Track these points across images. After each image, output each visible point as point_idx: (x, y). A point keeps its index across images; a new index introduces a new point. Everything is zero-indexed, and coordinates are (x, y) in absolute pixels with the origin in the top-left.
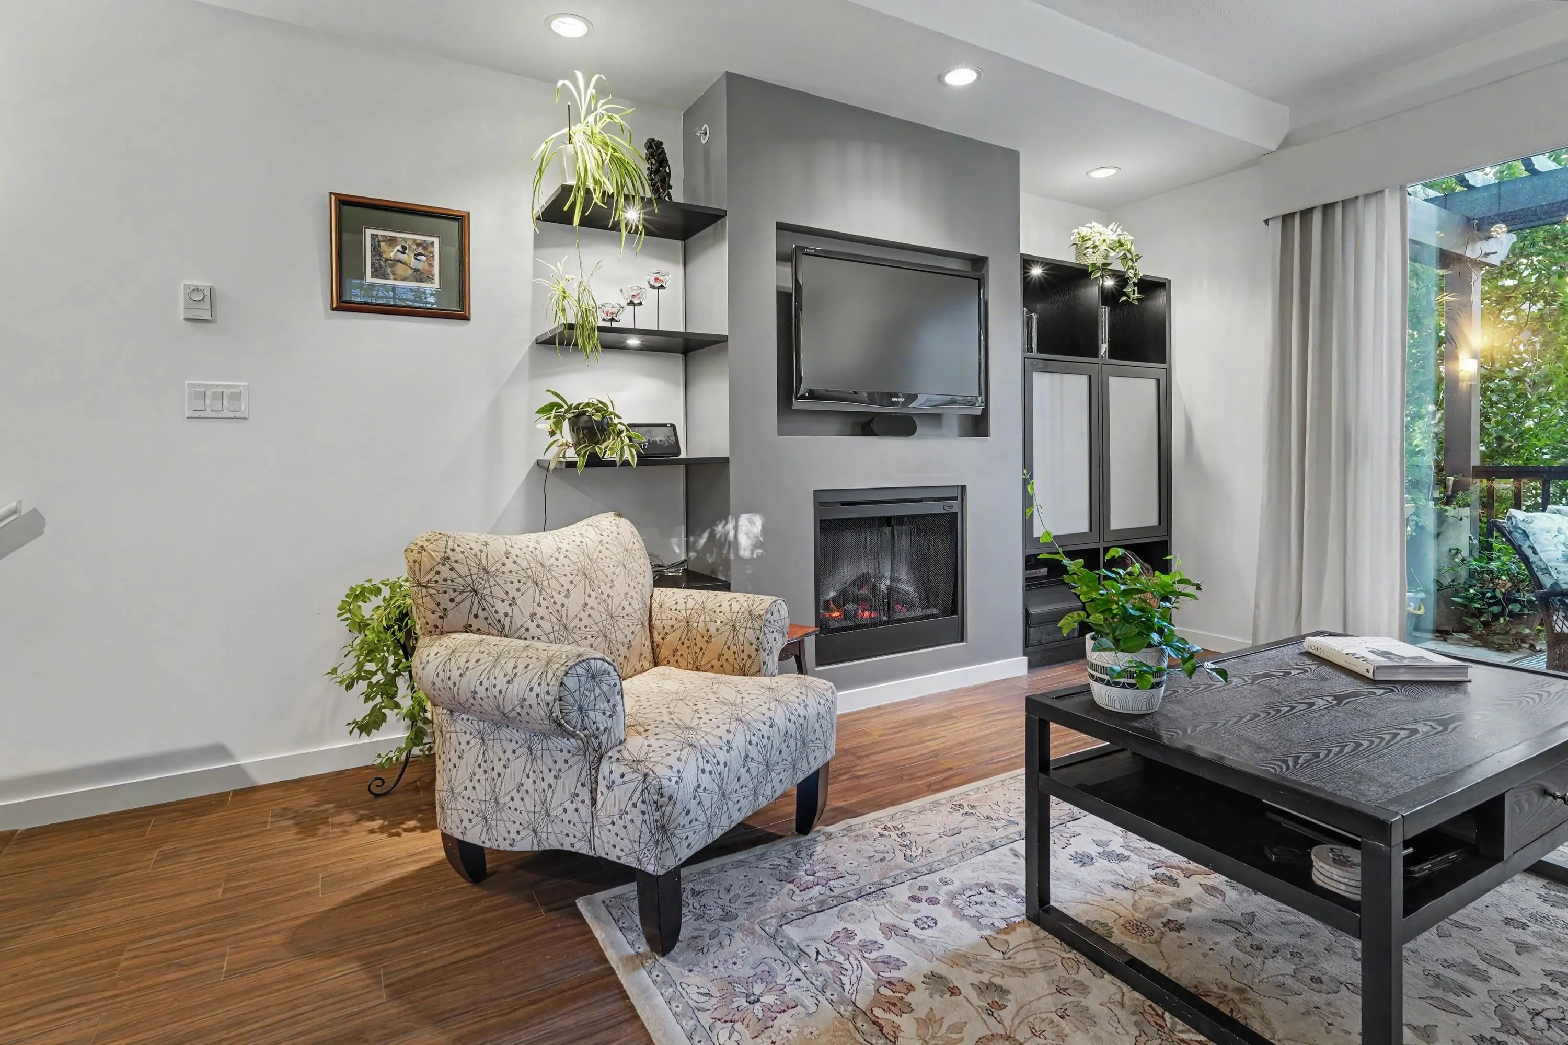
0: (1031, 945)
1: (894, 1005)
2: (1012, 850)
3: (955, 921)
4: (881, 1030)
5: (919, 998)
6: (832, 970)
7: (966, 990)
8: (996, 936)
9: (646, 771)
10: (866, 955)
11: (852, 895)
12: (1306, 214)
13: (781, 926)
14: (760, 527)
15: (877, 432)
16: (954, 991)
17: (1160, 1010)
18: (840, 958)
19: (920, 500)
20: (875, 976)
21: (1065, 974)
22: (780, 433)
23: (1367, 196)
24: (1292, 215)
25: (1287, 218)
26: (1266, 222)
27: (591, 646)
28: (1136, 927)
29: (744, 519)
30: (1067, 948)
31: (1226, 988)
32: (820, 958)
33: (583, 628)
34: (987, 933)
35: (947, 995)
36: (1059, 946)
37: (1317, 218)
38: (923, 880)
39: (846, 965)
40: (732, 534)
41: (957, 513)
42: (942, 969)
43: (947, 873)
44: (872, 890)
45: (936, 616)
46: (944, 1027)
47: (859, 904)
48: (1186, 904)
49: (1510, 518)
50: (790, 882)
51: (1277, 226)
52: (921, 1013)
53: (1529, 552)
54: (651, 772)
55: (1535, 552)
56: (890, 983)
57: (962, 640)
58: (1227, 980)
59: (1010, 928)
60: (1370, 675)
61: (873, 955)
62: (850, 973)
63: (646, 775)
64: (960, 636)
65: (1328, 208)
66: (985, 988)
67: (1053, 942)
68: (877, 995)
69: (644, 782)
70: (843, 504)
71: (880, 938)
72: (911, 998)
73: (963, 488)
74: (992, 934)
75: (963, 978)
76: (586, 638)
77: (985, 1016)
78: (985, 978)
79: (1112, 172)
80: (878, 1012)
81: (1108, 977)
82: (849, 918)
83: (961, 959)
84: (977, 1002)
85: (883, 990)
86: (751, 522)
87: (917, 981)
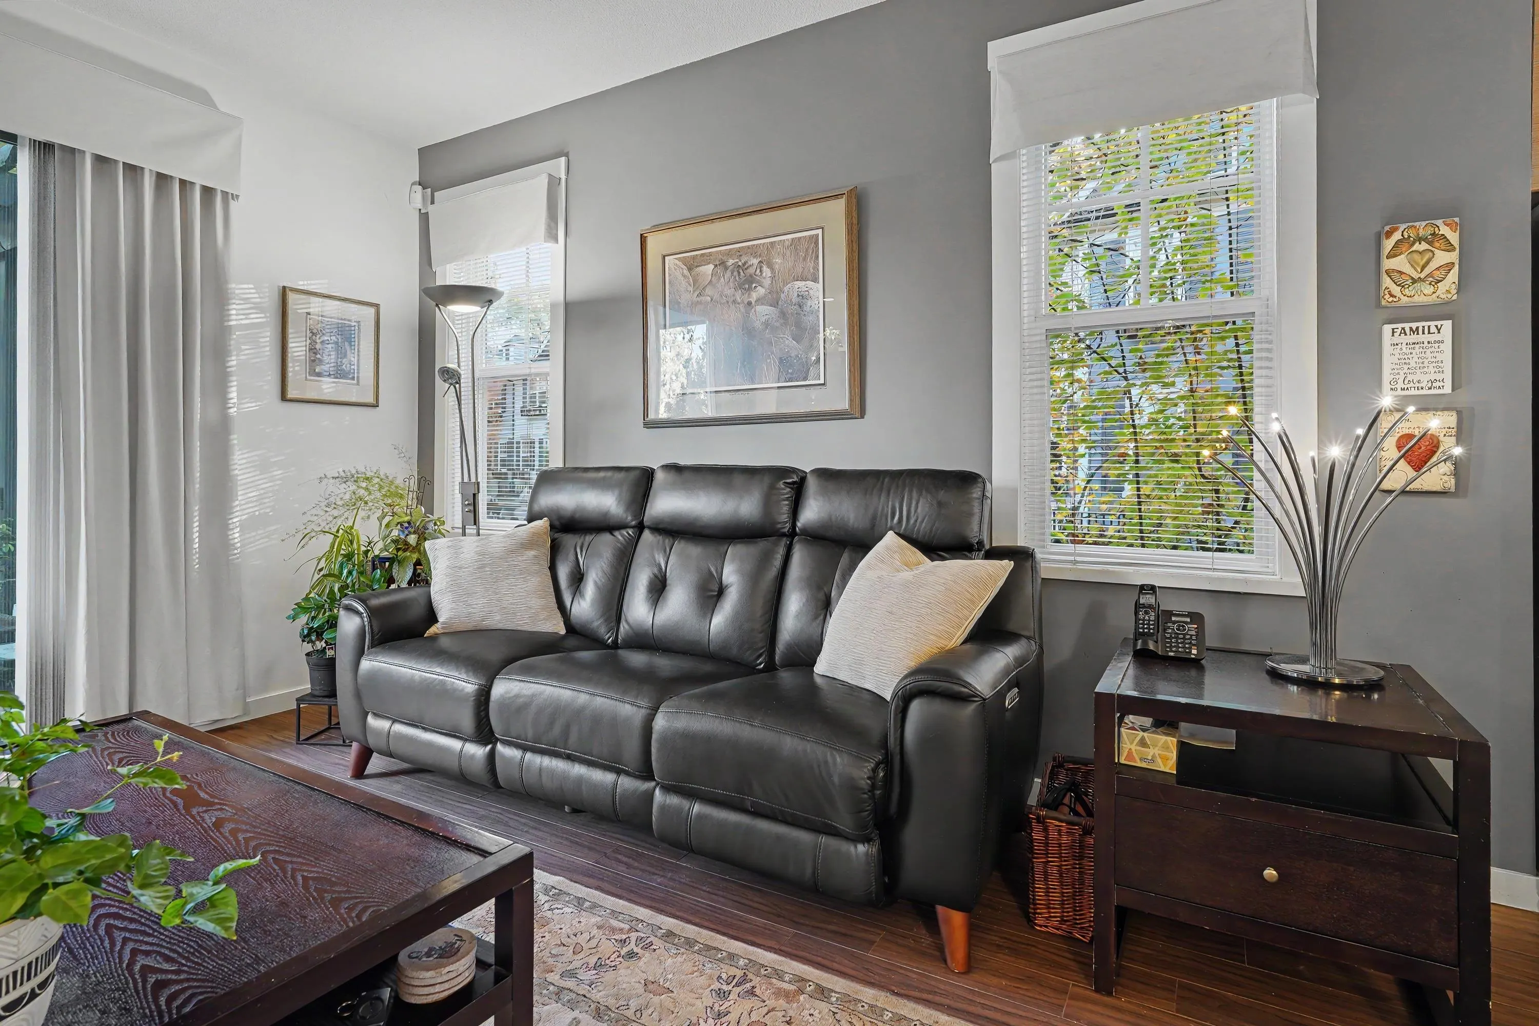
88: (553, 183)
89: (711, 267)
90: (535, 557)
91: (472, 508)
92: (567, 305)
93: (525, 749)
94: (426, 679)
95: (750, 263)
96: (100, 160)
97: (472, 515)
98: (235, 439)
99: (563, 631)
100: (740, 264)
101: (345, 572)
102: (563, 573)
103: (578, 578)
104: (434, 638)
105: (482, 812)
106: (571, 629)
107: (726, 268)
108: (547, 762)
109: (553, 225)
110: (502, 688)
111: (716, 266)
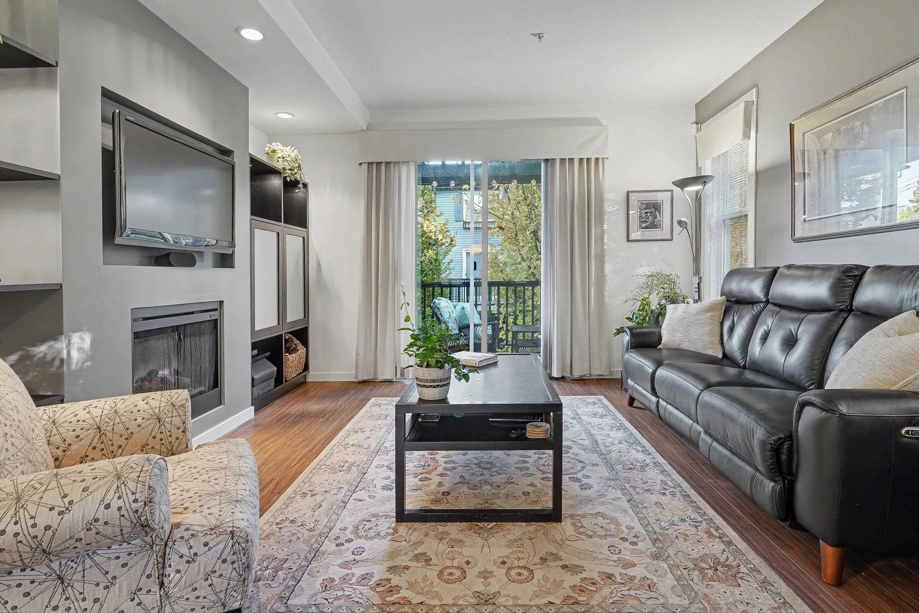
0: (411, 531)
1: (391, 591)
2: (354, 500)
3: (370, 542)
4: (400, 604)
5: (396, 580)
6: (344, 600)
7: (410, 564)
8: (395, 536)
9: (231, 529)
10: (351, 582)
11: (305, 563)
12: (379, 164)
13: (286, 603)
14: (89, 344)
15: (173, 263)
16: (407, 568)
17: (475, 523)
18: (340, 593)
19: (192, 313)
20: (368, 587)
21: (435, 533)
22: (105, 264)
23: (403, 162)
24: (372, 163)
25: (370, 164)
26: (360, 164)
27: (23, 473)
28: (436, 501)
29: (75, 338)
30: (424, 523)
31: (482, 504)
32: (330, 601)
33: (12, 458)
34: (389, 538)
35: (406, 571)
36: (420, 525)
37: (383, 167)
38: (332, 534)
39: (346, 593)
40: (65, 352)
41: (217, 319)
42: (391, 563)
43: (339, 525)
44: (313, 555)
45: (205, 392)
46: (421, 583)
47: (314, 564)
48: (440, 484)
49: (434, 303)
50: (259, 581)
51: (365, 167)
52: (404, 585)
53: (440, 316)
54: (235, 529)
55: (442, 316)
56: (377, 585)
57: (220, 404)
58: (479, 501)
59: (396, 531)
60: (477, 365)
61: (354, 580)
62: (353, 595)
63: (232, 533)
64: (220, 401)
65: (388, 163)
66: (416, 558)
67: (417, 525)
68: (379, 593)
69: (232, 538)
70: (144, 319)
71: (346, 571)
72: (394, 583)
73: (221, 303)
74: (392, 537)
75: (403, 561)
76: (17, 467)
77: (429, 567)
78: (411, 555)
79: (290, 116)
80: (388, 599)
81: (448, 524)
82: (318, 574)
83: (393, 554)
84: (420, 565)
85: (378, 590)
86: (82, 339)
87: (387, 575)
88: (748, 105)
89: (831, 134)
90: (712, 316)
91: (697, 290)
92: (757, 173)
93: (668, 403)
94: (639, 364)
95: (855, 125)
96: (562, 160)
97: (697, 293)
98: (606, 259)
99: (720, 356)
100: (849, 128)
101: (635, 317)
102: (727, 325)
103: (732, 329)
104: (660, 349)
105: (663, 431)
106: (725, 356)
107: (840, 133)
108: (675, 412)
109: (747, 130)
110: (661, 372)
111: (834, 133)
